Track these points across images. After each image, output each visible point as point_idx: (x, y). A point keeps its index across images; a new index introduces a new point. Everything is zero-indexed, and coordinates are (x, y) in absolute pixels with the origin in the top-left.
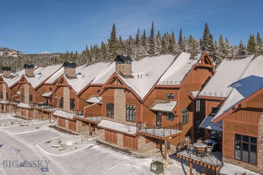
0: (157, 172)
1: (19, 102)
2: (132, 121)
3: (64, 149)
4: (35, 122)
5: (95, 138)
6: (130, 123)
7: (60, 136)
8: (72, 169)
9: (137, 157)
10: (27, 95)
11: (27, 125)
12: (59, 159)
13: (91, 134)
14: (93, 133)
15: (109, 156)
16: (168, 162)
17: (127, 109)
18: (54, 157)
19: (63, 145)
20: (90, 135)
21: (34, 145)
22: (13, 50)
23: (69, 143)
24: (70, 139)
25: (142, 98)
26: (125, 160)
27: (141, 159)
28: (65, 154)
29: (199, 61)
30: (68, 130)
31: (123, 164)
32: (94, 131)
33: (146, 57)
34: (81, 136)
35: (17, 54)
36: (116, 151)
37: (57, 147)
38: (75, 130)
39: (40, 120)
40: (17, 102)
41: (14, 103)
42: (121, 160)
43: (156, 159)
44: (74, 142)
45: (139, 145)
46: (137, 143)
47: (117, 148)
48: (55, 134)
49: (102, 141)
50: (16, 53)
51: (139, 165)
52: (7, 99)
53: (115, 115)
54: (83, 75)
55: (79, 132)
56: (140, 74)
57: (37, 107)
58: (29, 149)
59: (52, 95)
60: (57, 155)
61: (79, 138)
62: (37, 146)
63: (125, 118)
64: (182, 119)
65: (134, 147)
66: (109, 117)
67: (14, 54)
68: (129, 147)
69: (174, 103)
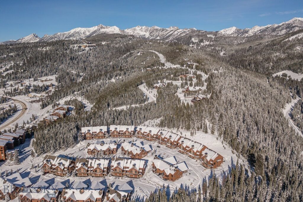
67: (86, 47)
68: (193, 158)
69: (199, 153)
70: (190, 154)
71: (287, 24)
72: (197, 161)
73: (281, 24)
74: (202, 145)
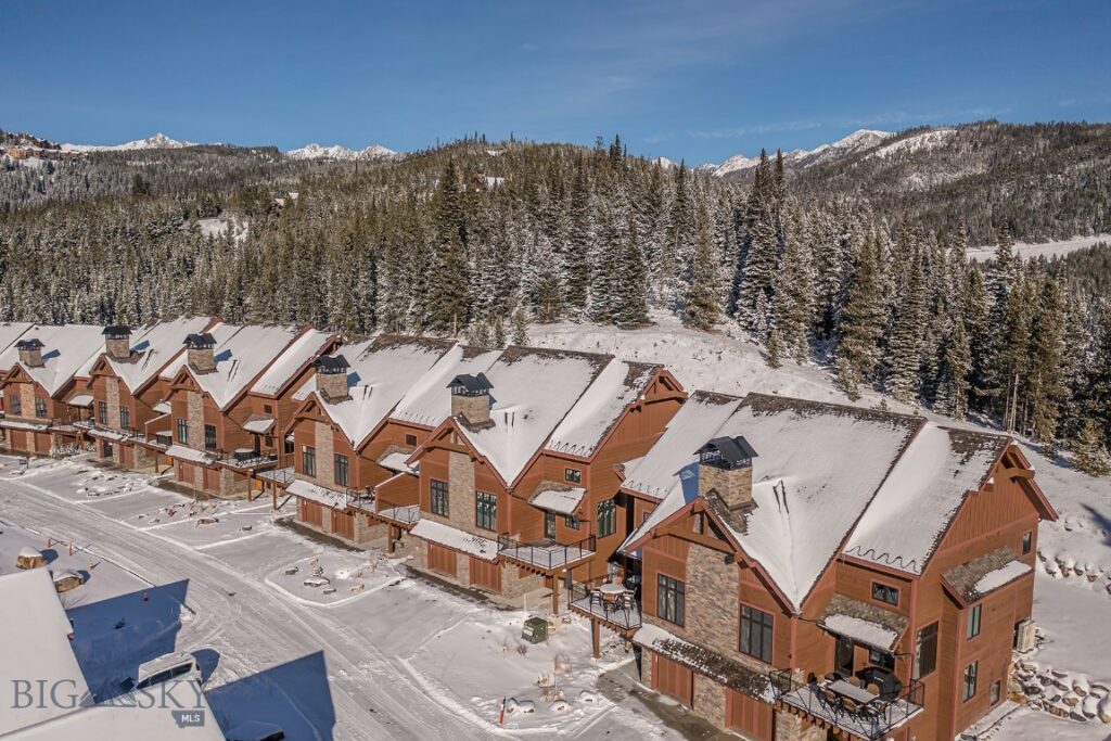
0: (534, 639)
1: (169, 441)
2: (490, 529)
3: (335, 591)
4: (232, 508)
5: (403, 560)
6: (484, 533)
7: (314, 555)
8: (363, 634)
9: (498, 608)
10: (196, 424)
11: (217, 521)
12: (329, 613)
13: (393, 548)
14: (398, 545)
15: (438, 605)
16: (560, 619)
17: (477, 500)
18: (317, 608)
19: (330, 578)
20: (390, 552)
21: (261, 580)
22: (21, 136)
23: (343, 574)
24: (342, 564)
25: (509, 484)
26: (472, 615)
27: (505, 613)
28: (339, 602)
29: (640, 394)
30: (330, 534)
31: (467, 623)
32: (400, 537)
33: (531, 356)
34: (368, 553)
35: (42, 155)
36: (455, 594)
37: (317, 585)
38: (350, 535)
39: (240, 498)
40: (160, 439)
41: (153, 443)
42: (463, 616)
43: (536, 613)
44: (355, 570)
45: (504, 582)
46: (500, 578)
47: (456, 587)
48: (299, 547)
49: (420, 569)
50: (36, 149)
51: (500, 626)
52: (125, 426)
53: (451, 511)
54: (366, 386)
55: (360, 541)
56: (509, 411)
57: (233, 463)
58: (252, 591)
59: (273, 429)
60: (323, 605)
61: (364, 560)
62: (267, 581)
63: (473, 520)
64: (597, 525)
65: (493, 585)
66: (437, 513)
67: (27, 157)
68: (483, 585)
69: (578, 493)
70: (429, 528)
71: (838, 149)
72: (538, 629)
73: (816, 151)
74: (615, 372)
